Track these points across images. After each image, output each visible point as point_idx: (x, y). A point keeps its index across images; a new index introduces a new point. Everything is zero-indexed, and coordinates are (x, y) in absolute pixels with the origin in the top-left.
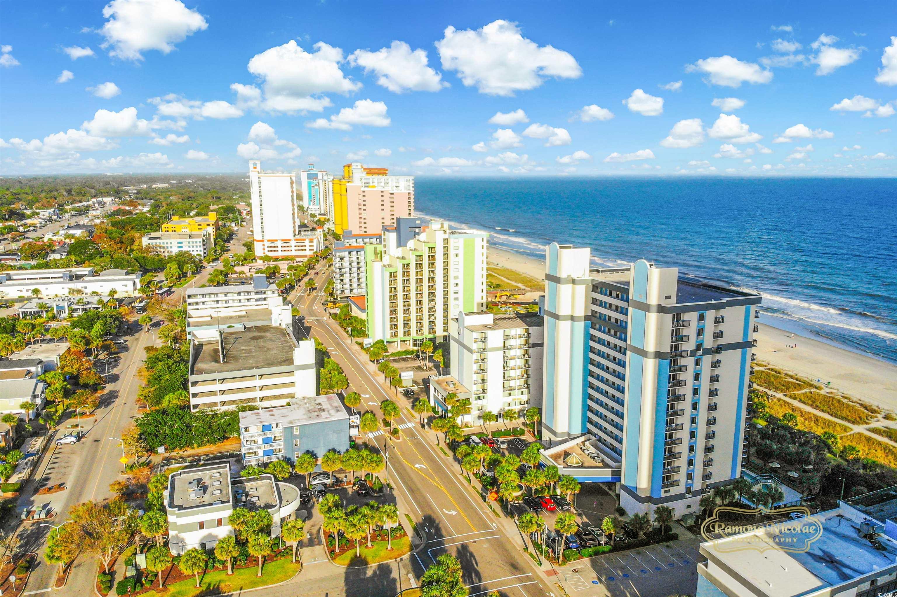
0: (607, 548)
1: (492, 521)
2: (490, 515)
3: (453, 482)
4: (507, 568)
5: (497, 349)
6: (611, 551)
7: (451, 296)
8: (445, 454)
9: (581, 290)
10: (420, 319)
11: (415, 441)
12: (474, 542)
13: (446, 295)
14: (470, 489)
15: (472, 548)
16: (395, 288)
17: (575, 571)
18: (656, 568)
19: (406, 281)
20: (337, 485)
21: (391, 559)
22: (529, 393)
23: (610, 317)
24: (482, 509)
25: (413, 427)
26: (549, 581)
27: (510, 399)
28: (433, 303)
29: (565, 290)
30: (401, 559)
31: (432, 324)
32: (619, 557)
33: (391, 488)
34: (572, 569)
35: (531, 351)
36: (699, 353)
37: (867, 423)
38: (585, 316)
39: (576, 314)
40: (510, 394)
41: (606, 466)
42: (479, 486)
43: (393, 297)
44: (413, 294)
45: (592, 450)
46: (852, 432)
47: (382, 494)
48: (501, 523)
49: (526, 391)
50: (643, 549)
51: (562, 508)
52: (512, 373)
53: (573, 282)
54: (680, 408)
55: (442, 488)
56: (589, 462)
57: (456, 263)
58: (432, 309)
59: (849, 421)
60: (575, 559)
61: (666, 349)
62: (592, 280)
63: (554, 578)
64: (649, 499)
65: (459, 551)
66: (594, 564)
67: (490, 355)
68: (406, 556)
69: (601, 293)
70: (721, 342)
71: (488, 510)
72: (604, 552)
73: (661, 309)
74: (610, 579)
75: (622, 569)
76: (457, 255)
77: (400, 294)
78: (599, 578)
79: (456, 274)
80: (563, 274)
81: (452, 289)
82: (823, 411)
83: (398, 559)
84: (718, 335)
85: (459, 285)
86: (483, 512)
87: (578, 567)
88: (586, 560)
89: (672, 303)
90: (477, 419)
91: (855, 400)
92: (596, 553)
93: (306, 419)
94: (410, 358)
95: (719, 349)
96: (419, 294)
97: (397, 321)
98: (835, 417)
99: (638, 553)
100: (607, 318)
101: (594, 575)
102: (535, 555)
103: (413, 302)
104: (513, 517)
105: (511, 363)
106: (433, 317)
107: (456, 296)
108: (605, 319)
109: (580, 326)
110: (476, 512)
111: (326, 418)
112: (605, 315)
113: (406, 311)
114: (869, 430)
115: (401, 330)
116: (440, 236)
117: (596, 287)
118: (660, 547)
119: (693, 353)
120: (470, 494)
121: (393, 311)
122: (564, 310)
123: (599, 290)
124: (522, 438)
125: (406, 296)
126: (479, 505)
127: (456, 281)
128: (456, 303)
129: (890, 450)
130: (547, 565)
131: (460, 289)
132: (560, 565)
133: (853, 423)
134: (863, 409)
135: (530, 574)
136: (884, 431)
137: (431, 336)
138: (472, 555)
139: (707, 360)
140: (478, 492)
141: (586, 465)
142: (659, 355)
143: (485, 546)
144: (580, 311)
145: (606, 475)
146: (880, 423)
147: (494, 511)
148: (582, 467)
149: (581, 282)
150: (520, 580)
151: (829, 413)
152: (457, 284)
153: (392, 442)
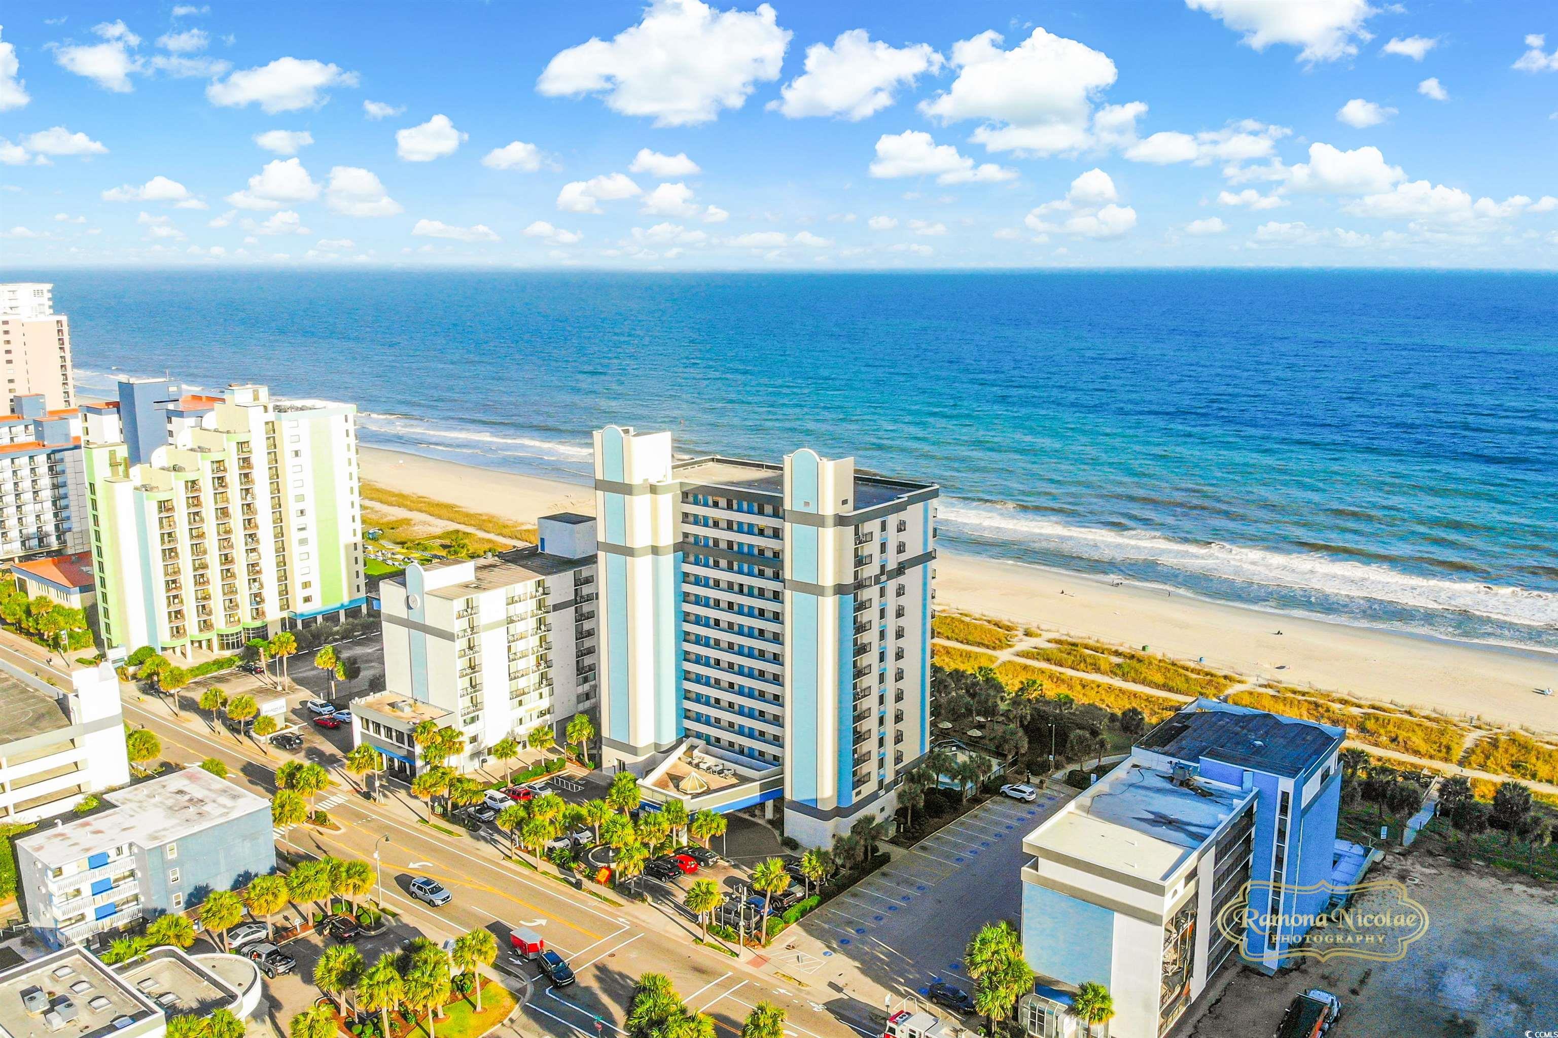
0: (814, 900)
1: (615, 917)
2: (607, 908)
3: (503, 876)
4: (694, 977)
5: (495, 625)
6: (820, 904)
7: (292, 537)
8: (450, 833)
9: (667, 504)
10: (230, 591)
11: (371, 824)
12: (613, 955)
13: (280, 534)
14: (538, 877)
15: (614, 966)
16: (170, 534)
17: (789, 947)
18: (890, 908)
19: (195, 516)
20: (283, 938)
21: (493, 1024)
22: (552, 693)
23: (716, 542)
24: (583, 902)
25: (348, 801)
26: (762, 974)
27: (521, 712)
28: (253, 555)
29: (640, 504)
30: (511, 1020)
31: (257, 598)
32: (830, 908)
33: (394, 915)
34: (785, 945)
35: (551, 618)
36: (884, 578)
37: (1010, 646)
38: (675, 545)
39: (661, 543)
40: (520, 703)
41: (744, 780)
42: (553, 869)
43: (170, 553)
44: (211, 542)
45: (710, 761)
46: (999, 662)
47: (384, 929)
48: (630, 914)
49: (546, 691)
50: (858, 888)
51: (707, 865)
52: (521, 664)
53: (653, 489)
54: (865, 664)
55: (489, 888)
56: (716, 781)
57: (299, 469)
58: (253, 568)
59: (988, 647)
60: (780, 931)
61: (849, 580)
62: (682, 484)
63: (765, 967)
64: (840, 812)
65: (598, 979)
66: (810, 930)
67: (484, 640)
68: (516, 1012)
69: (696, 503)
70: (903, 557)
71: (594, 902)
72: (812, 909)
73: (841, 521)
74: (844, 942)
75: (850, 923)
76: (297, 454)
77: (184, 544)
78: (828, 947)
79: (300, 491)
80: (636, 479)
81: (292, 522)
82: (948, 638)
83: (506, 1021)
84: (901, 548)
85: (307, 512)
86: (590, 907)
87: (790, 940)
88: (794, 926)
89: (848, 511)
90: (468, 759)
91: (977, 616)
92: (803, 913)
93: (180, 825)
94: (231, 674)
95: (900, 570)
96: (225, 540)
97: (182, 602)
98: (967, 643)
99: (854, 895)
100: (711, 543)
101: (819, 944)
102: (716, 943)
103: (213, 559)
104: (644, 900)
105: (519, 646)
106: (257, 584)
107: (303, 534)
108: (706, 545)
109: (668, 561)
110: (578, 910)
111: (221, 815)
112: (706, 538)
113: (201, 580)
114: (1018, 655)
115: (191, 621)
116: (257, 419)
117: (688, 495)
118: (874, 877)
119: (877, 580)
120: (545, 885)
121: (172, 584)
122: (640, 539)
123: (691, 499)
124: (562, 773)
125: (197, 549)
126: (572, 897)
127: (301, 506)
128: (304, 549)
129: (1058, 678)
130: (746, 954)
131: (309, 520)
132: (764, 946)
133: (994, 648)
134: (996, 628)
135: (730, 974)
136: (1038, 654)
137: (258, 624)
138: (621, 975)
139: (891, 586)
140: (556, 878)
141: (713, 787)
142: (840, 590)
143: (633, 955)
144: (668, 538)
145: (750, 793)
146: (1026, 644)
147: (606, 899)
148: (708, 792)
149: (667, 489)
150: (724, 986)
151: (957, 640)
152: (302, 512)
153: (327, 837)
